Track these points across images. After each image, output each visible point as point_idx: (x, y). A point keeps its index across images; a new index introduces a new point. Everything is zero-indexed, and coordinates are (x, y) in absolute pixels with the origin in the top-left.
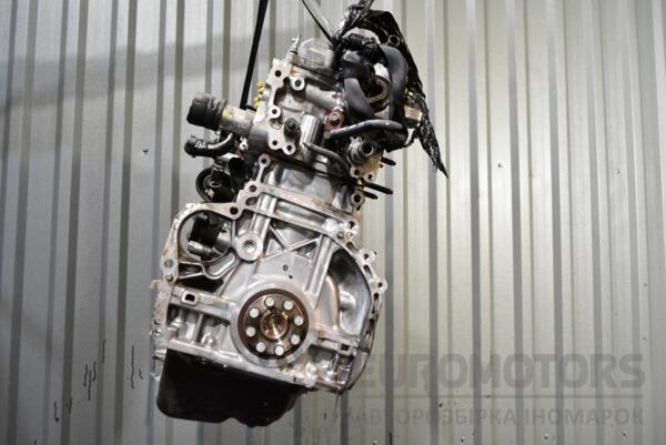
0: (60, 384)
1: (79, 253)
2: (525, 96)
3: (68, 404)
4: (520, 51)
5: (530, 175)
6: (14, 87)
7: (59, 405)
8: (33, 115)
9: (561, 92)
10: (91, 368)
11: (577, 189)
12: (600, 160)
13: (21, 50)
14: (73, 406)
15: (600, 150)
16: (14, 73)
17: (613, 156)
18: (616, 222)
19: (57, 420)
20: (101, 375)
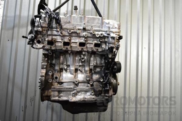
0: (24, 101)
1: (31, 67)
2: (153, 29)
3: (26, 107)
4: (152, 17)
5: (153, 51)
6: (15, 22)
7: (23, 107)
8: (20, 30)
9: (163, 29)
10: (32, 98)
11: (166, 55)
12: (173, 47)
13: (18, 13)
14: (27, 108)
15: (173, 45)
16: (16, 19)
17: (177, 47)
18: (177, 65)
19: (23, 111)
20: (35, 99)
